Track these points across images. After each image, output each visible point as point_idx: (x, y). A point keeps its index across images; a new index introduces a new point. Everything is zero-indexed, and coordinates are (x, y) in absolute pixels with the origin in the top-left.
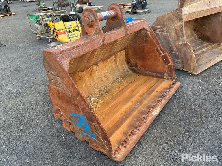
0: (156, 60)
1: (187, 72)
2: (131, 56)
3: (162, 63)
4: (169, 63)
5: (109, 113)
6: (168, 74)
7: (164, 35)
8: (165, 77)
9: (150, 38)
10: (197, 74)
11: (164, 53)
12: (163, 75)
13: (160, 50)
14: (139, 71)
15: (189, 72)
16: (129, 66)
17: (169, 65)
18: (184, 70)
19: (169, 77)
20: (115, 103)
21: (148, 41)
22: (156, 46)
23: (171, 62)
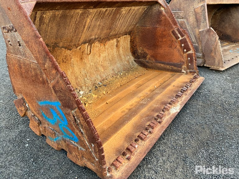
0: (171, 47)
1: (209, 68)
2: (138, 44)
3: (179, 51)
4: (188, 49)
5: (105, 111)
6: (188, 65)
7: (179, 22)
8: (183, 71)
9: (164, 16)
10: (223, 69)
11: (182, 36)
12: (181, 67)
13: (177, 32)
14: (148, 64)
15: (212, 67)
16: (135, 58)
17: (189, 52)
18: (205, 65)
19: (188, 71)
20: (114, 99)
21: (161, 21)
22: (172, 28)
23: (191, 48)
